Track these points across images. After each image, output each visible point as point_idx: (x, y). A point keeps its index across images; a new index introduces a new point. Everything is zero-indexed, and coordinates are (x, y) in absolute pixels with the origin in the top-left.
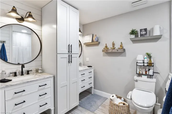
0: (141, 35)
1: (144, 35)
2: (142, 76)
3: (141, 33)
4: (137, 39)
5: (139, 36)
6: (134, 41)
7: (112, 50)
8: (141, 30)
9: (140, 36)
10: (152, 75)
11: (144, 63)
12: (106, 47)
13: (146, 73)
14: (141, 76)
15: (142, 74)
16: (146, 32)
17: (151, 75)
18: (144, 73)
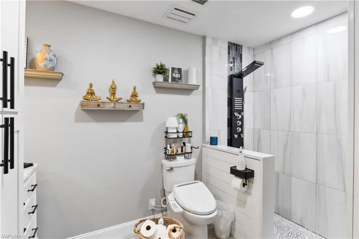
0: (174, 79)
1: (177, 80)
2: (177, 157)
3: (174, 75)
4: (166, 85)
5: (170, 80)
6: (158, 88)
7: (115, 104)
8: (173, 69)
9: (172, 81)
10: (191, 153)
11: (178, 132)
12: (91, 93)
13: (182, 151)
14: (175, 158)
15: (176, 154)
16: (181, 76)
17: (189, 153)
18: (180, 151)
